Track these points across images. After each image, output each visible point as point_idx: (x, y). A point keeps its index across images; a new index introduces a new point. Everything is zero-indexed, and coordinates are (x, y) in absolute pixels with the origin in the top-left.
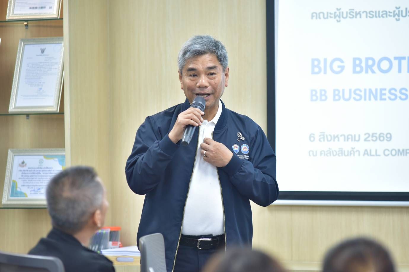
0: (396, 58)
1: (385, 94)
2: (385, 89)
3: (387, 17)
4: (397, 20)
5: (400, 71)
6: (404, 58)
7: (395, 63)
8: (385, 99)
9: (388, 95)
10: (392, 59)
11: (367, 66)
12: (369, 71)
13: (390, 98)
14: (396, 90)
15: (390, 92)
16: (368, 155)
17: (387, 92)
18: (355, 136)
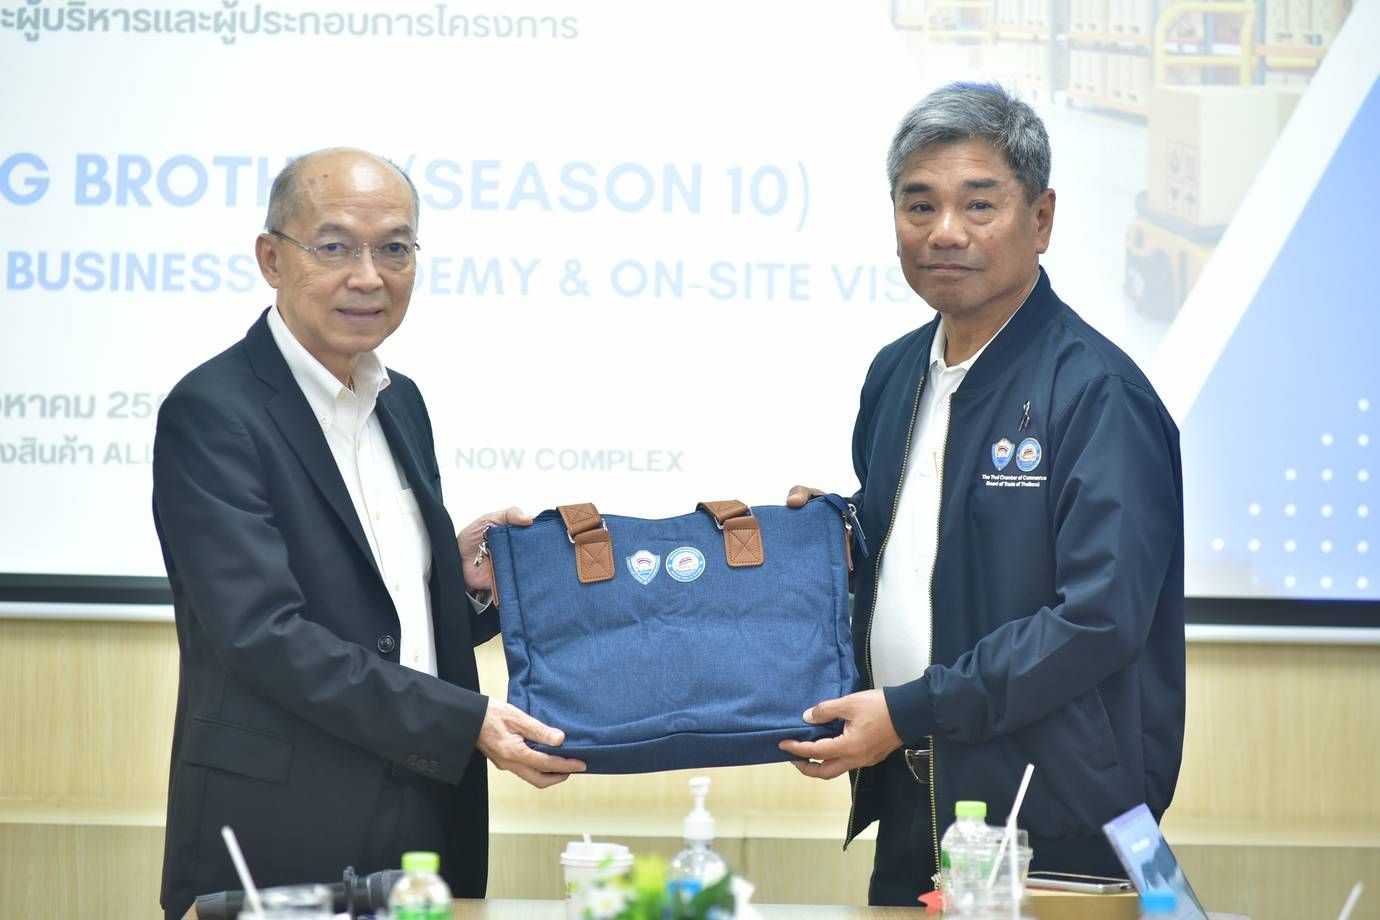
0: (218, 161)
1: (180, 272)
2: (181, 257)
3: (192, 29)
4: (225, 40)
5: (231, 200)
6: (247, 161)
7: (217, 176)
8: (180, 288)
9: (191, 274)
10: (207, 163)
11: (123, 181)
12: (131, 198)
13: (195, 284)
14: (216, 260)
15: (196, 265)
16: (120, 461)
17: (186, 265)
18: (77, 399)
